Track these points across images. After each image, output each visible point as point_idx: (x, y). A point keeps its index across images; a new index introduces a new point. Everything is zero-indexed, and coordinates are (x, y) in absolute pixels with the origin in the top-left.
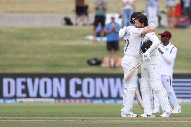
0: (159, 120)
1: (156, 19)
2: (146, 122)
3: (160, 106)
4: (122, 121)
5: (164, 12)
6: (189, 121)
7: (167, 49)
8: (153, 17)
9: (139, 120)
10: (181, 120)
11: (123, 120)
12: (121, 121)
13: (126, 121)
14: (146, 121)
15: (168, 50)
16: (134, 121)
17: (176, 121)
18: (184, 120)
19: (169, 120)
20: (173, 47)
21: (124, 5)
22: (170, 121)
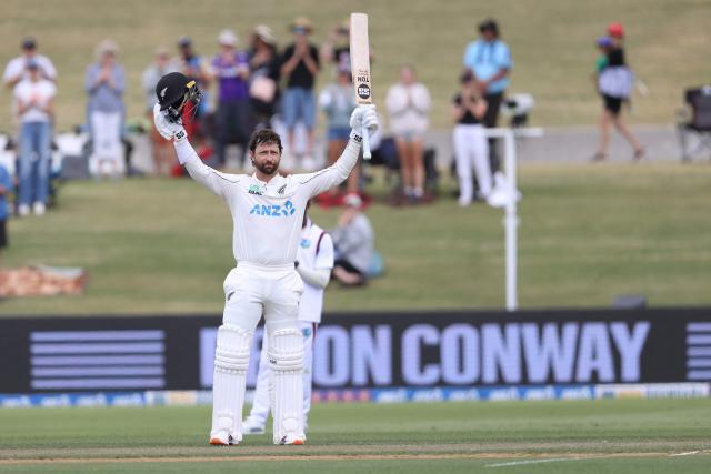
0: (128, 457)
2: (90, 464)
3: (270, 413)
4: (18, 461)
5: (140, 130)
6: (221, 459)
7: (305, 241)
8: (107, 145)
9: (69, 457)
10: (197, 456)
11: (22, 458)
12: (14, 461)
13: (30, 461)
14: (91, 461)
15: (308, 246)
16: (55, 461)
17: (180, 459)
18: (205, 455)
19: (161, 456)
21: (23, 111)
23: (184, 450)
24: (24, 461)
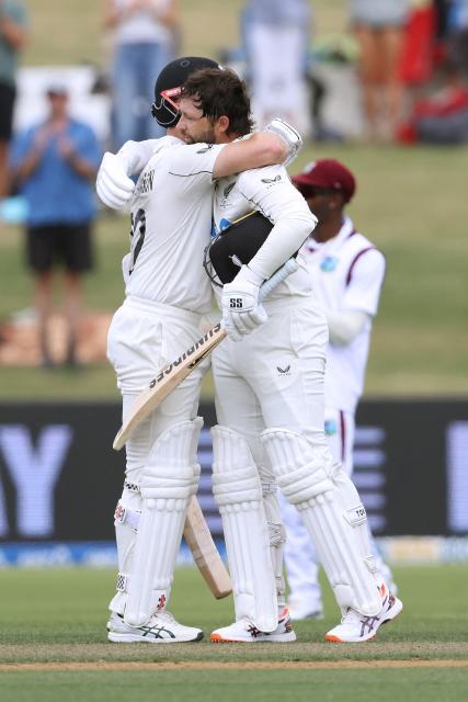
0: (318, 659)
1: (295, 97)
2: (247, 671)
4: (114, 666)
5: (338, 58)
7: (329, 259)
9: (208, 659)
10: (443, 657)
11: (120, 660)
12: (107, 666)
13: (136, 665)
14: (248, 665)
15: (333, 269)
16: (183, 664)
17: (414, 664)
18: (458, 657)
19: (377, 658)
20: (363, 252)
22: (380, 663)
23: (420, 647)
24: (124, 665)
